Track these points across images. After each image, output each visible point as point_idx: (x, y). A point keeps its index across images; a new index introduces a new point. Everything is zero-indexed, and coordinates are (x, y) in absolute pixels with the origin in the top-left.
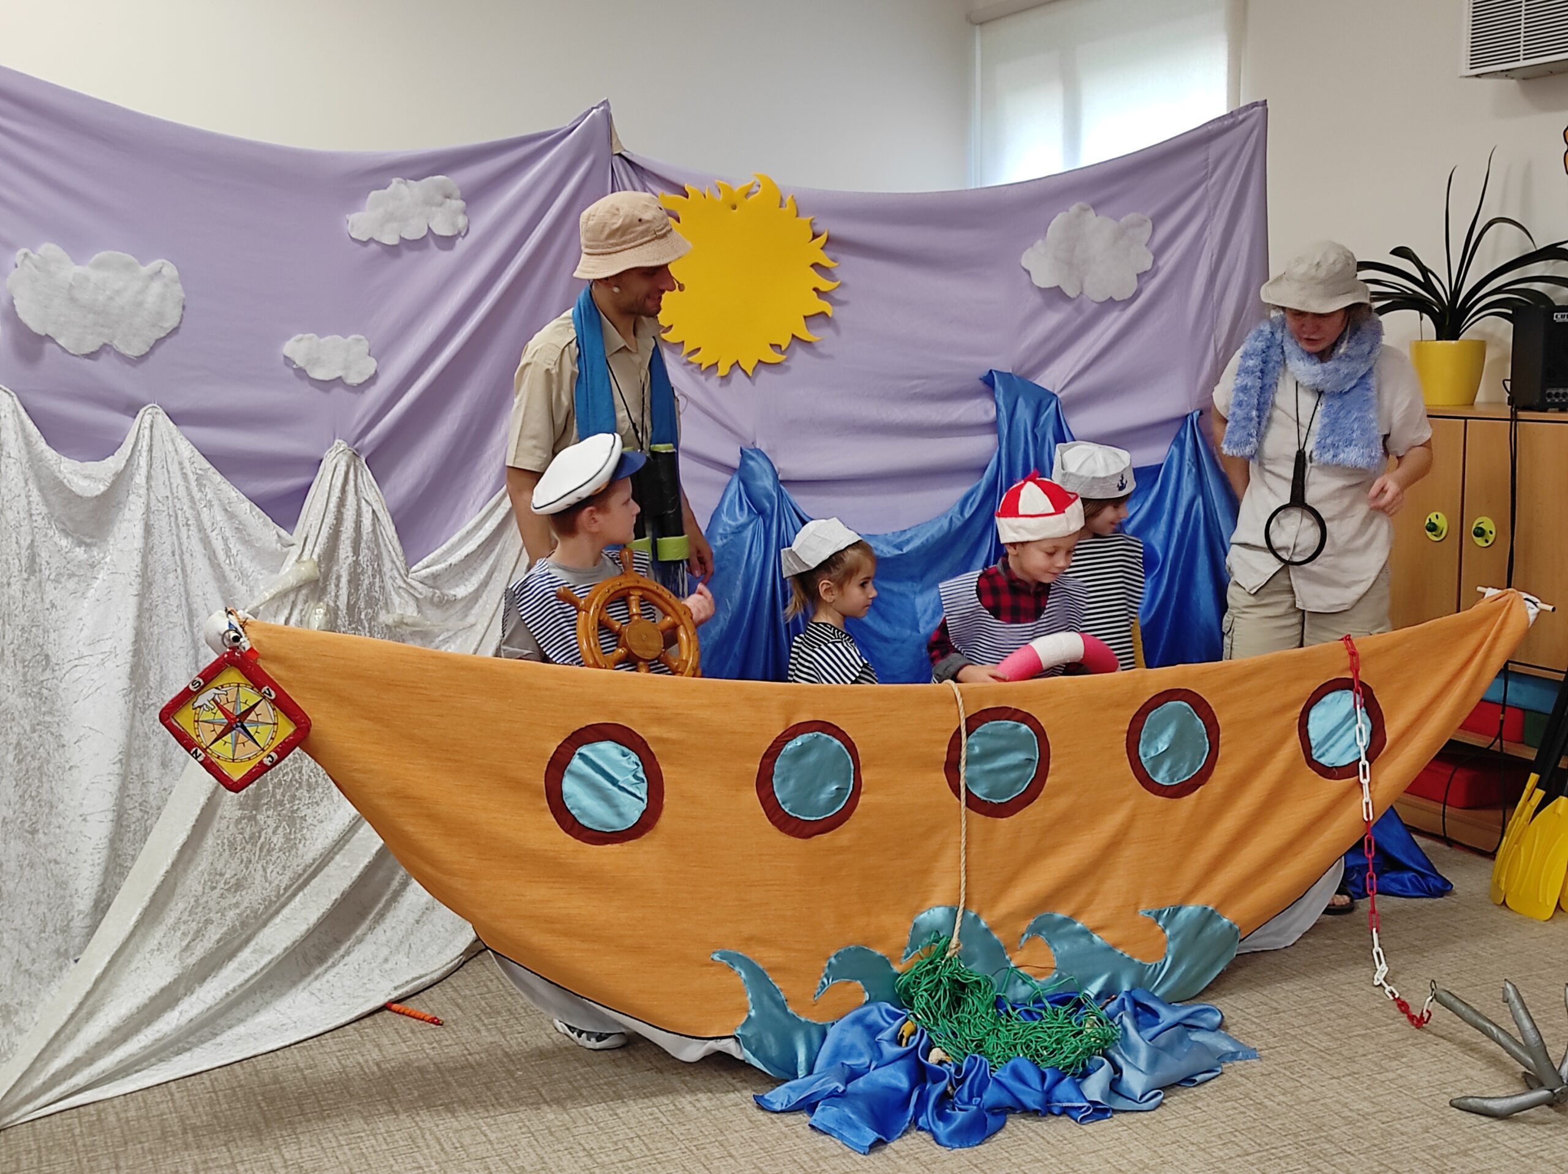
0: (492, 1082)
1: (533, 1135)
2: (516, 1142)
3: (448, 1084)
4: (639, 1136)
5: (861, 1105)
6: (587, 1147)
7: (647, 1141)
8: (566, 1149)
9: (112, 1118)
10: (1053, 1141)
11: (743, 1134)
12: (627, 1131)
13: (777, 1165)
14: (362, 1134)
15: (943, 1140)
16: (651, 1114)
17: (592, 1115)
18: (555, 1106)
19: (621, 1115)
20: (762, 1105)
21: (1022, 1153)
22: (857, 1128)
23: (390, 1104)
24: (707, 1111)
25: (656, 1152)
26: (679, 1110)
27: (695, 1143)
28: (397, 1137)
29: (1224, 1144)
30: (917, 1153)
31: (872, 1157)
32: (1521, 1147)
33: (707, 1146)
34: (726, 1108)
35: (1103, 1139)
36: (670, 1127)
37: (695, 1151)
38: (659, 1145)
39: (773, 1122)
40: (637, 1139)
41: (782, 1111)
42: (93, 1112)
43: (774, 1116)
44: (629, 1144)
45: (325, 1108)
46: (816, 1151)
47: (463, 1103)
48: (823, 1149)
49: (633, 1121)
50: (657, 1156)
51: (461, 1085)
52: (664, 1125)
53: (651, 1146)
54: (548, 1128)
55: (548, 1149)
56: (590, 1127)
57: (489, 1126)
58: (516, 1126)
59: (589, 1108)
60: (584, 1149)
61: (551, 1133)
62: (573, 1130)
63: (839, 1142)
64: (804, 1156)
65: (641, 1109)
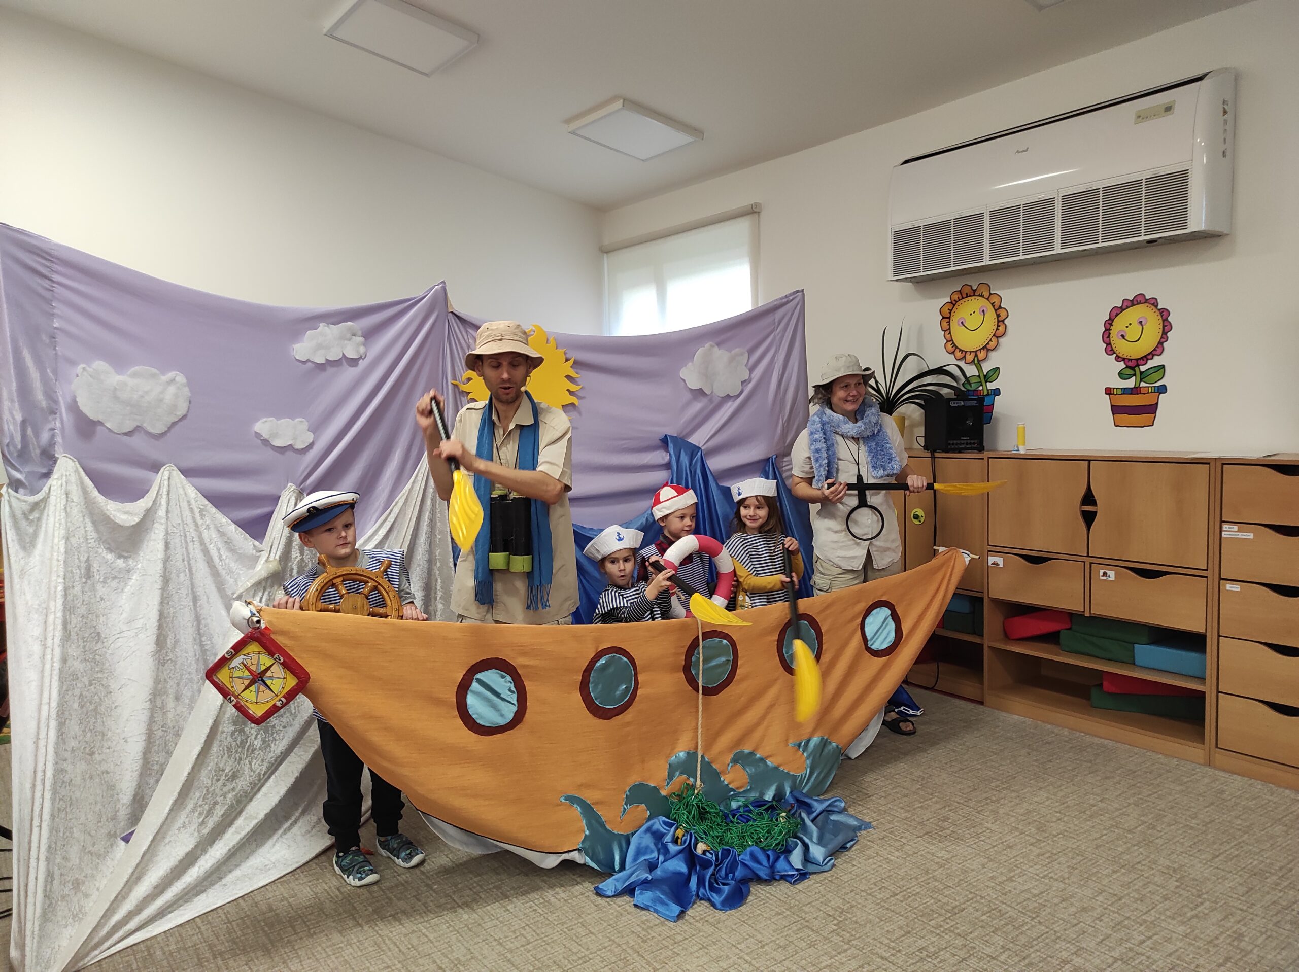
0: (419, 895)
1: (458, 933)
2: (448, 939)
3: (390, 899)
4: (527, 925)
5: (665, 888)
6: (497, 938)
7: (534, 928)
8: (483, 941)
9: (159, 953)
10: (782, 899)
11: (594, 915)
12: (519, 922)
13: (623, 937)
14: (342, 945)
15: (719, 906)
16: (531, 907)
17: (493, 912)
18: (466, 909)
19: (511, 910)
20: (599, 893)
21: (768, 910)
22: (667, 904)
23: (355, 919)
24: (565, 901)
25: (543, 936)
26: (547, 902)
27: (566, 926)
28: (366, 945)
29: (880, 889)
30: (705, 917)
31: (680, 923)
32: (1038, 872)
33: (574, 927)
34: (576, 897)
35: (810, 894)
36: (546, 915)
37: (568, 932)
38: (543, 930)
39: (610, 905)
40: (527, 928)
41: (613, 896)
42: (144, 949)
43: (608, 900)
44: (523, 932)
45: (311, 927)
46: (643, 923)
47: (404, 912)
48: (647, 920)
49: (520, 914)
50: (545, 939)
51: (399, 899)
52: (541, 915)
53: (538, 932)
54: (466, 925)
55: (471, 942)
56: (494, 922)
57: (426, 928)
58: (444, 927)
59: (488, 907)
60: (495, 940)
61: (470, 930)
62: (484, 925)
63: (655, 915)
64: (637, 927)
65: (523, 904)
